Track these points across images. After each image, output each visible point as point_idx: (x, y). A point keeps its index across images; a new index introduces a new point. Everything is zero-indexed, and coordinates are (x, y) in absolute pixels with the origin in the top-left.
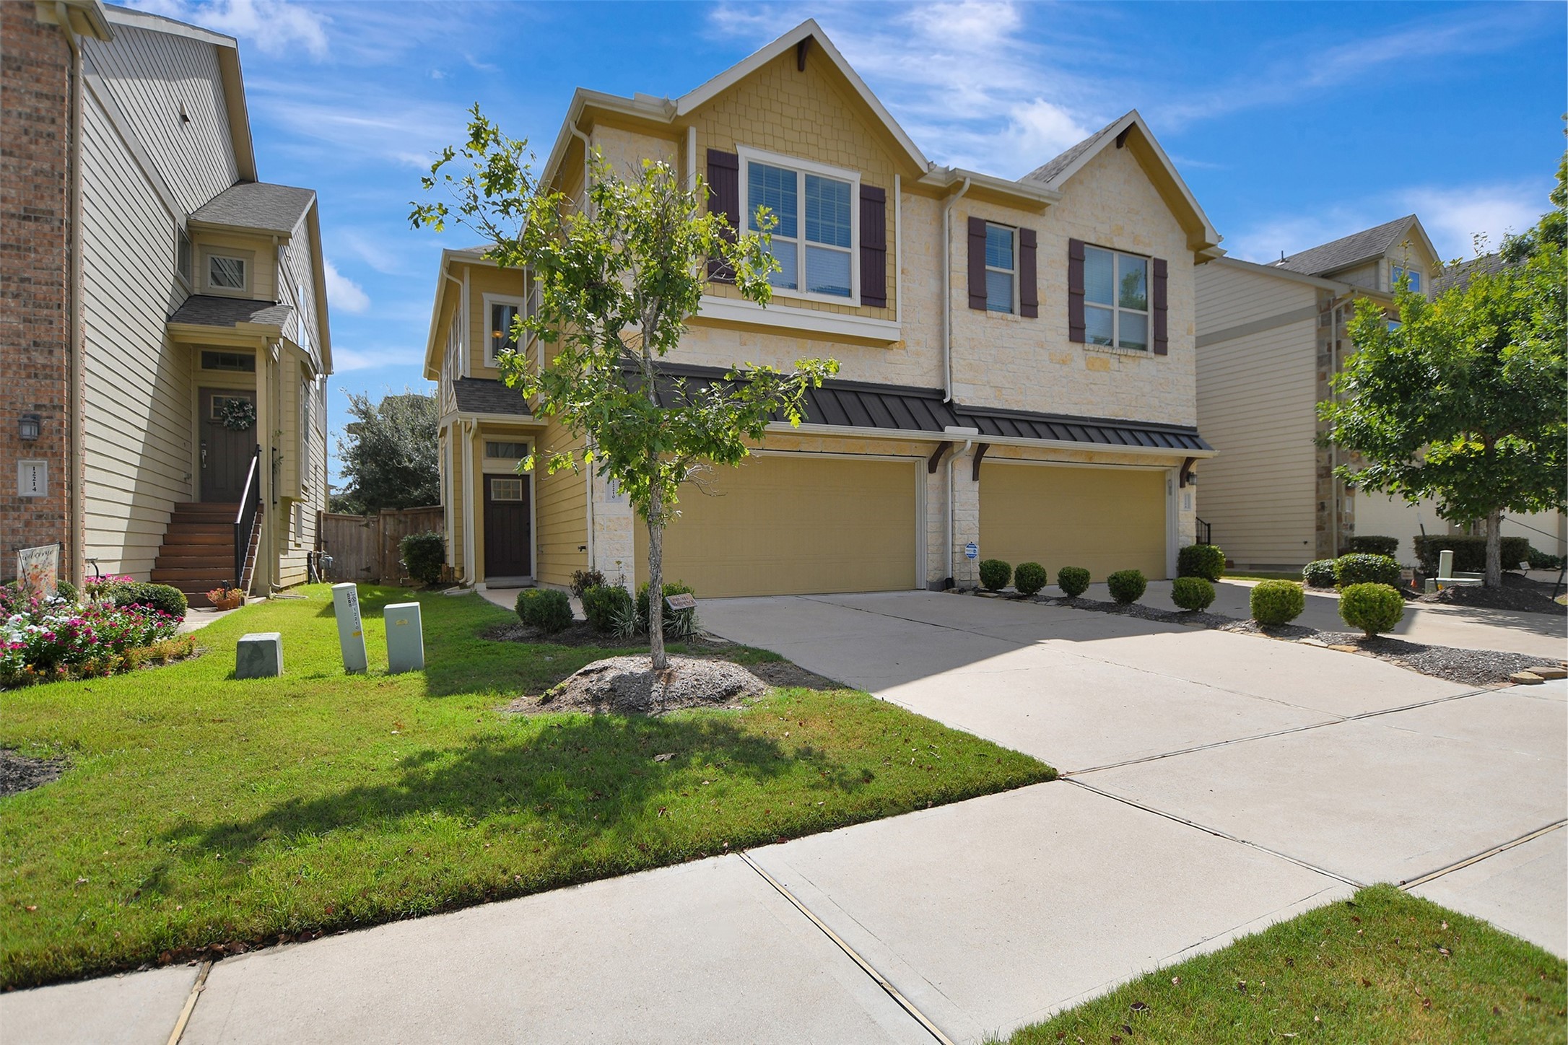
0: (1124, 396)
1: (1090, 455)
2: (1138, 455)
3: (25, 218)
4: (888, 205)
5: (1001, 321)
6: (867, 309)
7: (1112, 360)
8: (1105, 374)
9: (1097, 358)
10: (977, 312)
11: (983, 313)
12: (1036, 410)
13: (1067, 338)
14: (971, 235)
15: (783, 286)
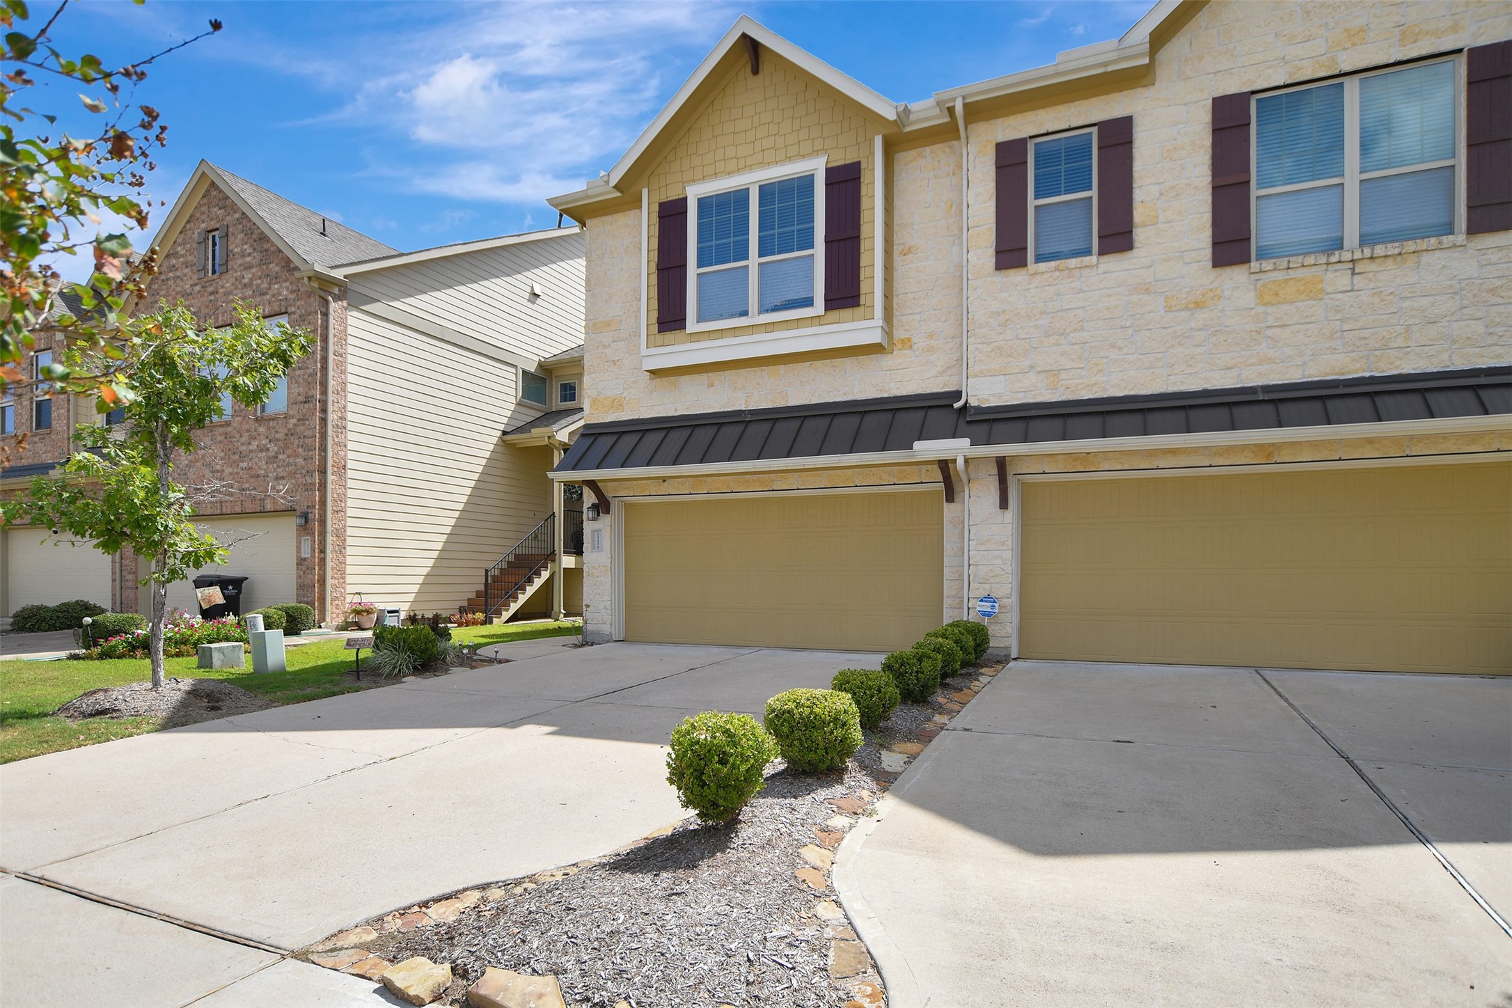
0: (1365, 333)
1: (1267, 452)
2: (1412, 438)
3: (305, 402)
4: (865, 179)
5: (1057, 273)
6: (834, 314)
7: (1330, 275)
8: (1311, 302)
9: (1286, 280)
10: (1012, 272)
11: (1022, 271)
12: (1132, 393)
13: (1210, 264)
14: (1000, 167)
15: (732, 316)
